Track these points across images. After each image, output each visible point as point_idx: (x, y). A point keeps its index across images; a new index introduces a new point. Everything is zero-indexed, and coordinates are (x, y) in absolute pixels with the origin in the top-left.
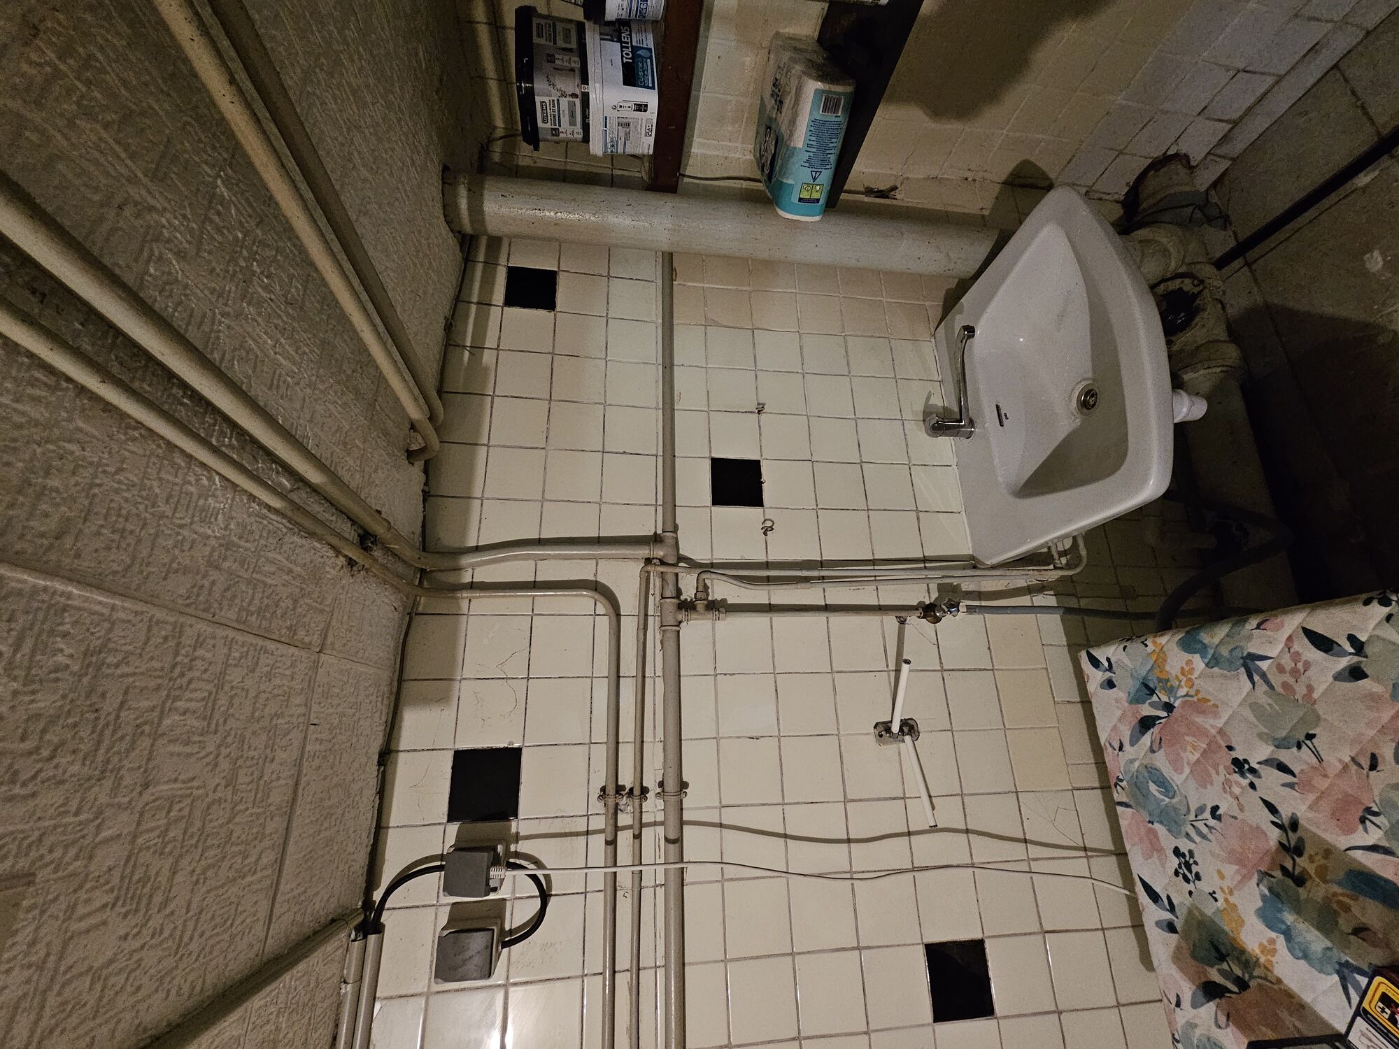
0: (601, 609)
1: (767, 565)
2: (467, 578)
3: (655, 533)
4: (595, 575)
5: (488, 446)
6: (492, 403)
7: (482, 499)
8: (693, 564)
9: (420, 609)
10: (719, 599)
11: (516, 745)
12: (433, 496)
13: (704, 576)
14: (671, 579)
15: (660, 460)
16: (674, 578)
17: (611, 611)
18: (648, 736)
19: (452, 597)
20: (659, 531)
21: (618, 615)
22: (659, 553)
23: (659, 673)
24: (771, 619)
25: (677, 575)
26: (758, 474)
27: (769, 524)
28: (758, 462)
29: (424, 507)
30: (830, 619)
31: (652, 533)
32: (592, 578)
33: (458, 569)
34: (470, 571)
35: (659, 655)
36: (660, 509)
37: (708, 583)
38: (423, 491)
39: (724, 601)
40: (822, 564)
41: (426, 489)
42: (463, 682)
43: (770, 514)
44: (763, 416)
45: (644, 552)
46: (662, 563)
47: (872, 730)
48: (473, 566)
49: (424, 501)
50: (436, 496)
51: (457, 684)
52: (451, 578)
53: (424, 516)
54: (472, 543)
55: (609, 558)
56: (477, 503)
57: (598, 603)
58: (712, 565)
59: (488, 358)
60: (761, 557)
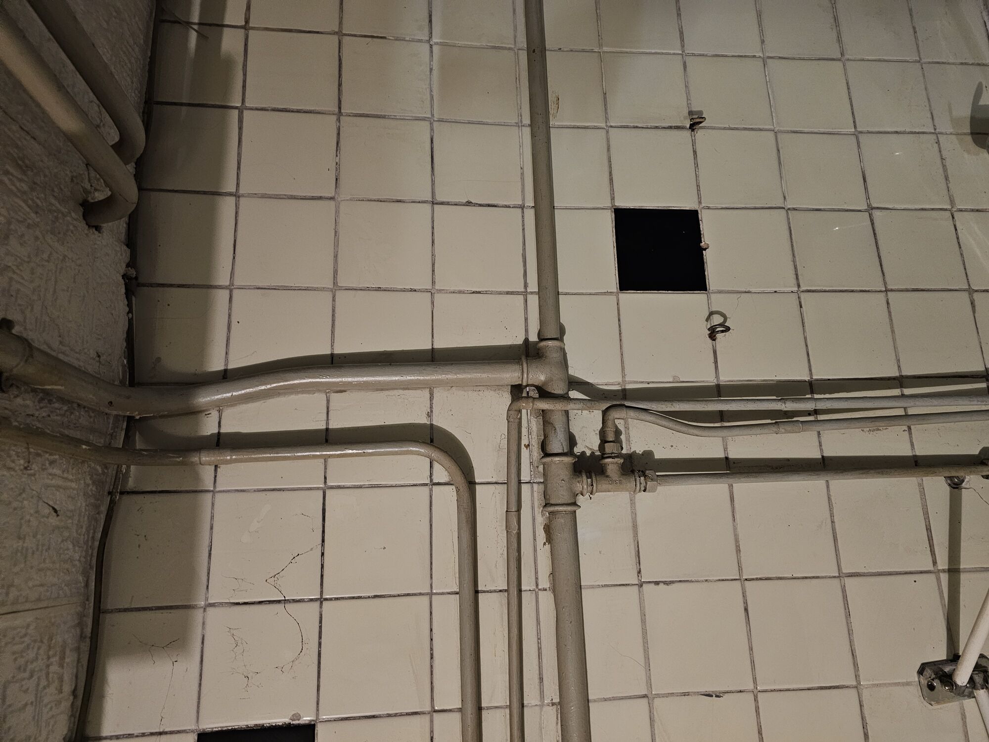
0: (441, 474)
1: (719, 391)
2: (209, 427)
3: (526, 340)
4: (430, 415)
5: (237, 195)
6: (241, 121)
7: (230, 288)
8: (594, 394)
9: (131, 484)
10: (640, 451)
11: (306, 719)
12: (144, 285)
13: (614, 414)
14: (558, 420)
15: (530, 214)
16: (564, 419)
17: (459, 479)
18: (531, 697)
19: (183, 463)
20: (533, 338)
21: (471, 484)
22: (538, 375)
23: (545, 583)
24: (731, 486)
25: (567, 412)
26: (696, 234)
27: (717, 320)
28: (695, 213)
29: (130, 305)
30: (831, 482)
31: (520, 341)
32: (424, 420)
33: (195, 413)
34: (215, 414)
35: (544, 552)
36: (534, 301)
37: (620, 425)
38: (124, 276)
39: (648, 454)
40: (813, 387)
41: (132, 272)
42: (210, 610)
43: (719, 302)
44: (700, 134)
45: (511, 375)
46: (544, 393)
47: (915, 677)
48: (220, 406)
49: (129, 293)
50: (151, 285)
51: (198, 615)
52: (180, 429)
53: (130, 321)
54: (216, 365)
55: (450, 385)
56: (223, 295)
57: (436, 465)
58: (625, 394)
59: (230, 42)
60: (706, 378)
